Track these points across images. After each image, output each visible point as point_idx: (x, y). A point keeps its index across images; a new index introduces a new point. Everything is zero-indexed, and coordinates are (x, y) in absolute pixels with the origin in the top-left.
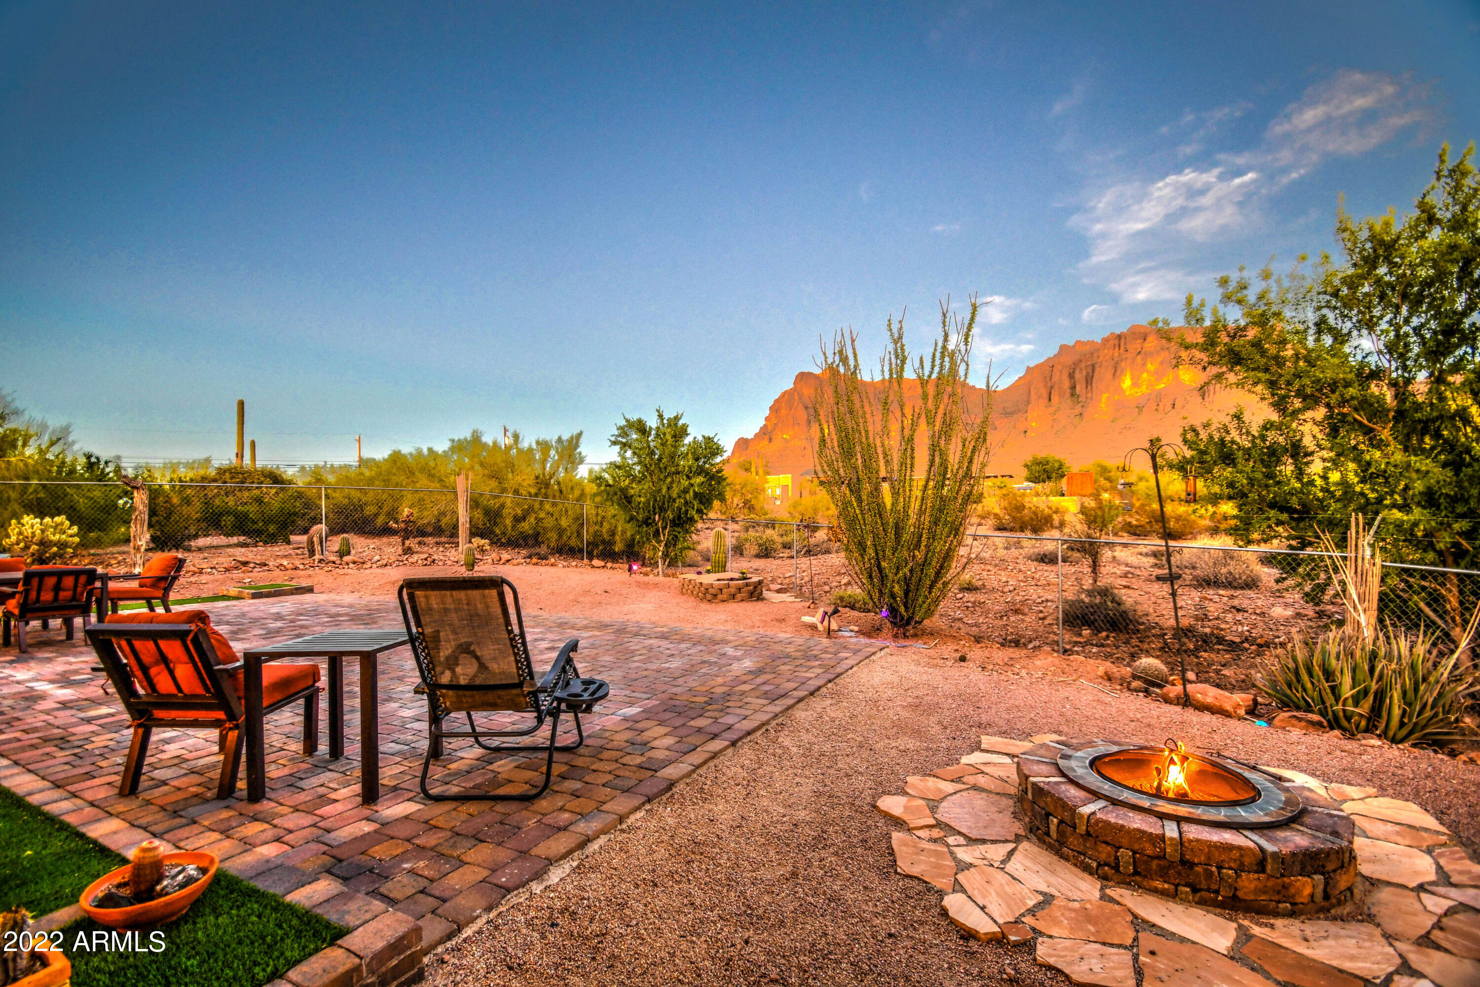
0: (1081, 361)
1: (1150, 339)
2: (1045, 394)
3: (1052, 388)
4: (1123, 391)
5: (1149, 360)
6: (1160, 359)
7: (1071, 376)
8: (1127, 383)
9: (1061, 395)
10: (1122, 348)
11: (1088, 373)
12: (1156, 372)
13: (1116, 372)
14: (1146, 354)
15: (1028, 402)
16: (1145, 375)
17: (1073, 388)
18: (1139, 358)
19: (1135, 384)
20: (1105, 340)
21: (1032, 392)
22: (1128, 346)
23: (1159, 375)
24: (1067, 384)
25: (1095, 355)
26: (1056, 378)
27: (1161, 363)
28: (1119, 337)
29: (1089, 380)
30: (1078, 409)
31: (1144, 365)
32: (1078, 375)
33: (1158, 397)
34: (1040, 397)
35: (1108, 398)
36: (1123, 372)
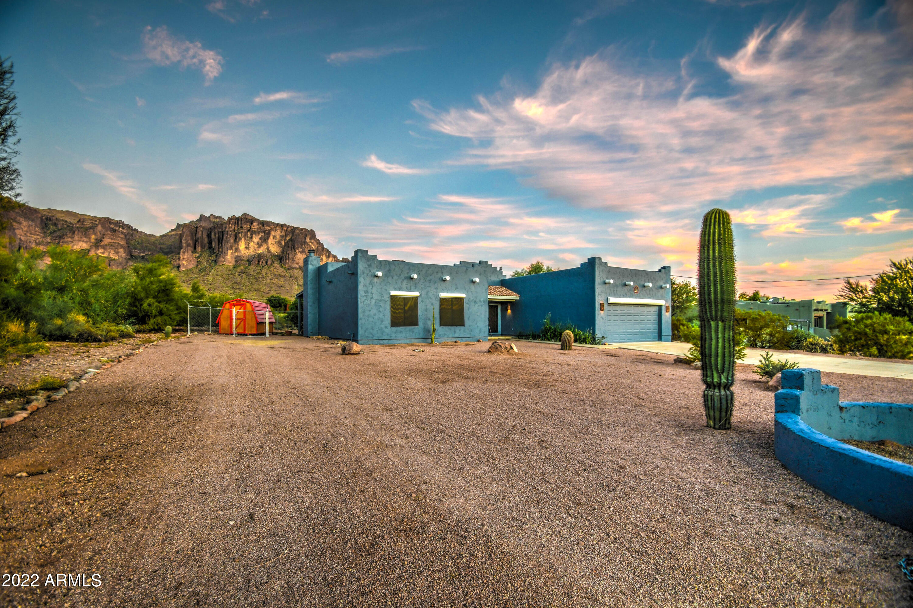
0: (215, 228)
1: (255, 224)
2: (192, 244)
3: (196, 241)
4: (240, 251)
5: (254, 236)
6: (260, 236)
7: (209, 236)
8: (242, 246)
9: (203, 247)
10: (239, 226)
11: (219, 236)
12: (258, 243)
13: (237, 240)
14: (252, 231)
15: (180, 248)
16: (252, 244)
17: (210, 243)
18: (249, 233)
19: (247, 248)
20: (230, 219)
21: (184, 242)
22: (243, 225)
23: (259, 245)
24: (206, 240)
25: (224, 226)
26: (199, 235)
27: (260, 239)
28: (238, 219)
29: (220, 241)
30: (213, 257)
31: (251, 238)
32: (213, 236)
33: (259, 257)
34: (188, 245)
35: (232, 254)
36: (240, 239)
